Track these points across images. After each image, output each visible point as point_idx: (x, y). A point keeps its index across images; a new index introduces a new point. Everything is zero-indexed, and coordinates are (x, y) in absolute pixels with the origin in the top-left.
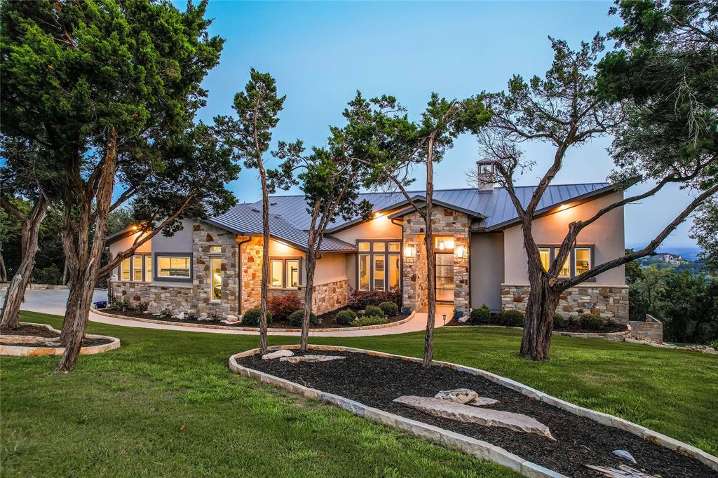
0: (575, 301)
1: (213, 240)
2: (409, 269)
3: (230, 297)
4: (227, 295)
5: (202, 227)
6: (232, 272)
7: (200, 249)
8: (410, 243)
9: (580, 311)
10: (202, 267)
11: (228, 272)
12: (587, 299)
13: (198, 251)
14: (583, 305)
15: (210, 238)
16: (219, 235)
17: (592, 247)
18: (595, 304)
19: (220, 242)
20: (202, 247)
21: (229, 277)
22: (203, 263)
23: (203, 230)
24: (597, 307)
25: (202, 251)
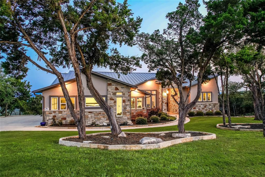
0: (208, 107)
1: (119, 90)
2: (164, 100)
3: (127, 114)
4: (126, 113)
5: (112, 84)
6: (129, 103)
7: (112, 94)
8: (165, 91)
9: (209, 110)
10: (113, 101)
11: (126, 103)
12: (211, 107)
13: (110, 94)
14: (210, 109)
15: (117, 89)
16: (121, 88)
17: (211, 92)
18: (212, 108)
19: (122, 90)
20: (112, 93)
21: (127, 105)
22: (113, 100)
23: (113, 85)
24: (213, 109)
25: (113, 94)
